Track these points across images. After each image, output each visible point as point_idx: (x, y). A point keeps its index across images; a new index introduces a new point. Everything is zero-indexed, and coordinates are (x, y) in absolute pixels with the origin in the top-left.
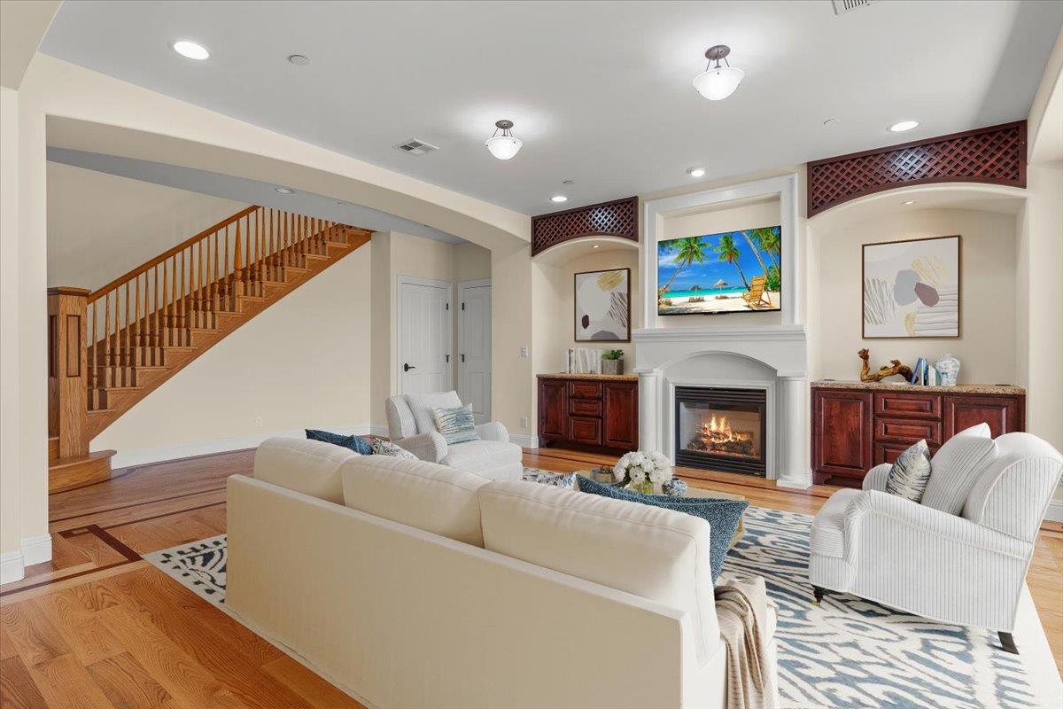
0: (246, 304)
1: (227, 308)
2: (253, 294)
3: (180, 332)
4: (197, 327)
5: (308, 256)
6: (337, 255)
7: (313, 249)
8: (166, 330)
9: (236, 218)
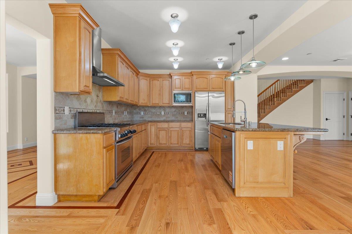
0: (277, 103)
1: (273, 104)
2: (279, 101)
3: (263, 110)
4: (266, 109)
5: (293, 89)
6: (302, 88)
7: (295, 87)
8: (261, 110)
9: (275, 83)
